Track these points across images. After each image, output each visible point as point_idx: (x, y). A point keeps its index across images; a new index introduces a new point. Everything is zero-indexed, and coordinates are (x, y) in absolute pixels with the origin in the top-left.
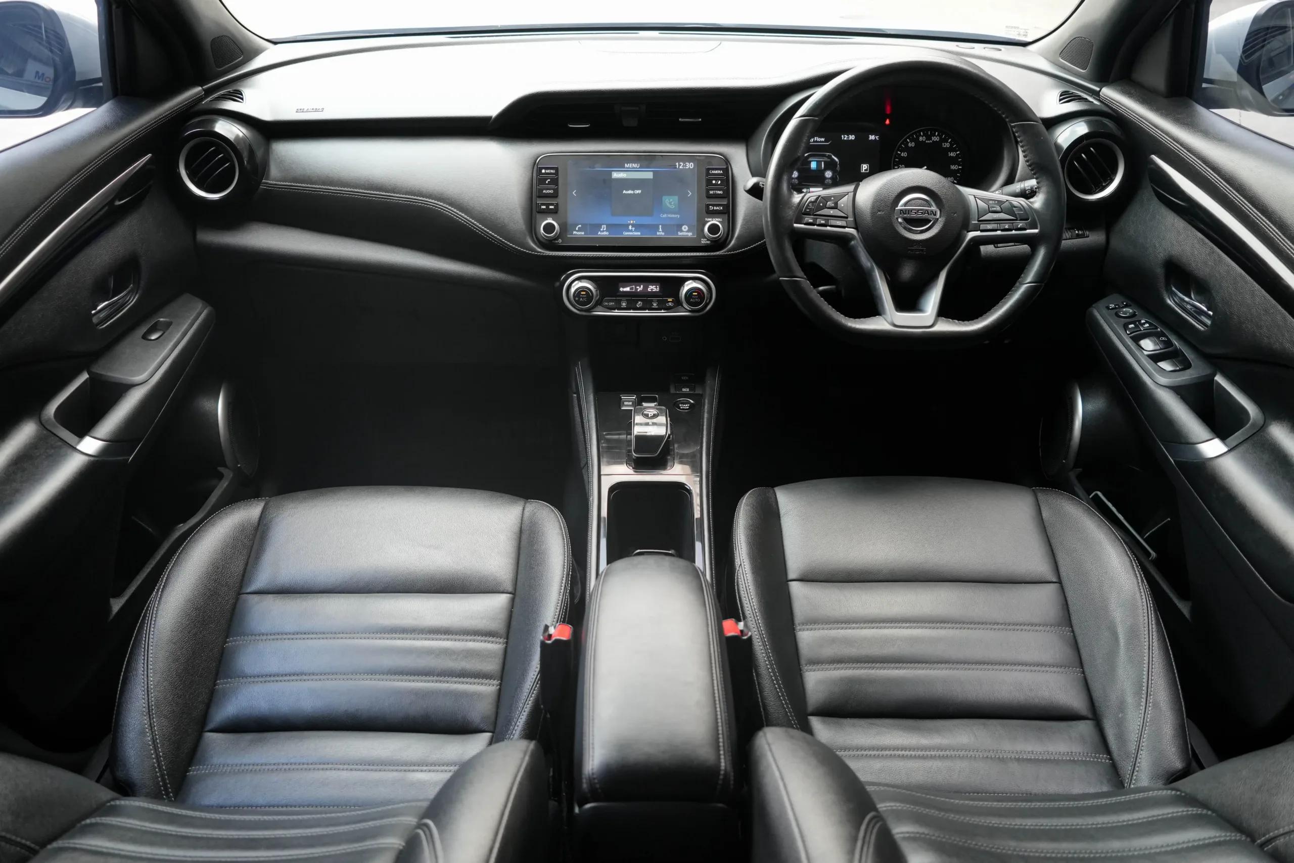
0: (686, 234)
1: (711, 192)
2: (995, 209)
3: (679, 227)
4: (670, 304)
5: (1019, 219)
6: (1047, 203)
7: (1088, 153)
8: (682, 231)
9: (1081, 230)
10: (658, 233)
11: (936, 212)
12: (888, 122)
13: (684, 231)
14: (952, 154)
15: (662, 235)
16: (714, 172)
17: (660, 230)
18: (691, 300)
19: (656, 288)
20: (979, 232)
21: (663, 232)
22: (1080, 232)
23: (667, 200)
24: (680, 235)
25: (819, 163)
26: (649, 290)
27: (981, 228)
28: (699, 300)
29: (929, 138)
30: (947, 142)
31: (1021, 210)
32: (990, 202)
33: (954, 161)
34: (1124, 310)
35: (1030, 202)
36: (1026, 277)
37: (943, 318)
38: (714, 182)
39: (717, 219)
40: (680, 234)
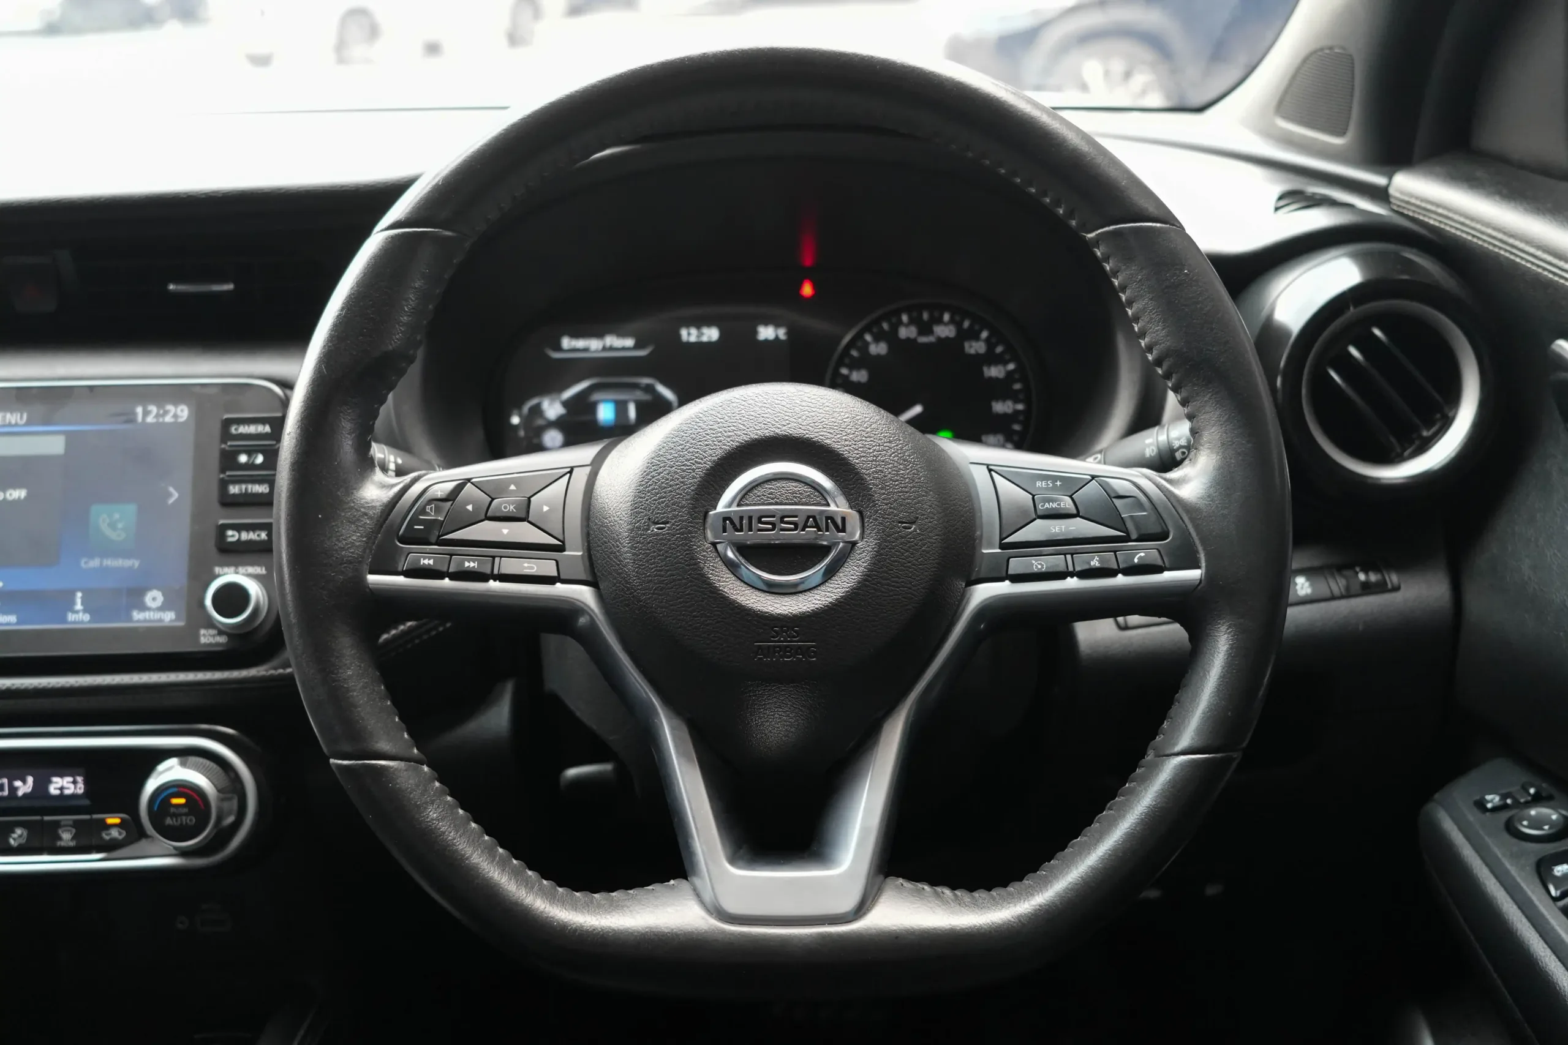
0: (158, 615)
1: (234, 489)
2: (1055, 505)
3: (135, 597)
4: (115, 833)
5: (1134, 536)
6: (1224, 482)
7: (1367, 343)
8: (143, 608)
9: (1376, 569)
10: (71, 617)
11: (844, 519)
12: (807, 290)
13: (149, 609)
14: (994, 372)
15: (82, 622)
16: (244, 429)
17: (79, 606)
18: (169, 821)
19: (75, 782)
20: (1007, 582)
21: (85, 611)
22: (1373, 577)
23: (105, 516)
24: (138, 621)
25: (621, 408)
26: (53, 790)
27: (1010, 572)
28: (191, 820)
29: (925, 329)
30: (977, 338)
31: (1140, 506)
32: (1038, 484)
33: (1001, 388)
34: (1533, 812)
35: (1169, 481)
36: (1177, 730)
37: (901, 880)
38: (243, 458)
39: (251, 570)
40: (137, 615)
